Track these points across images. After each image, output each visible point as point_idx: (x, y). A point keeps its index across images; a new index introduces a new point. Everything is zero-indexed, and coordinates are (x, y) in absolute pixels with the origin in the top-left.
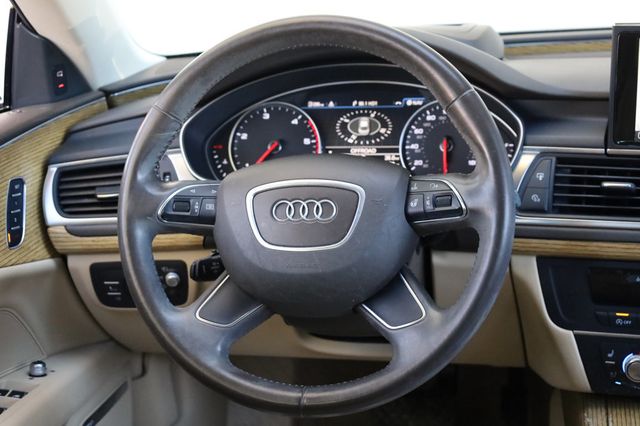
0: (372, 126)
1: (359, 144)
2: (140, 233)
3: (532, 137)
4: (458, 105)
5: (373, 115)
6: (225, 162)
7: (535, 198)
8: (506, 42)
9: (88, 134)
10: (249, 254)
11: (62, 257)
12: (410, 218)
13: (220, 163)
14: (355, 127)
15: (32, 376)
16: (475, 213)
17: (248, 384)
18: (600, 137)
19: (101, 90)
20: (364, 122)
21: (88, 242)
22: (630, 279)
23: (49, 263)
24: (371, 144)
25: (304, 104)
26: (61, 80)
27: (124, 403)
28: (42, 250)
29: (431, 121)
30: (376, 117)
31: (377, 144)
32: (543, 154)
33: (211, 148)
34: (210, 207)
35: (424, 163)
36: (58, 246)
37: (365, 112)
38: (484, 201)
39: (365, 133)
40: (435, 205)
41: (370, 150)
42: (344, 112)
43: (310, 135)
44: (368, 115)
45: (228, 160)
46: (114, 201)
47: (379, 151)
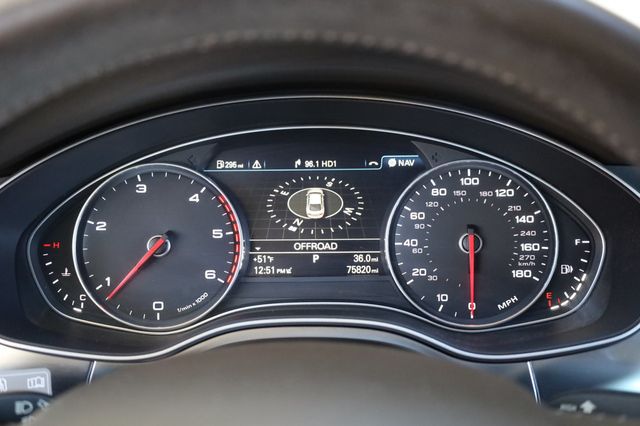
0: (329, 203)
1: (307, 235)
5: (330, 184)
6: (66, 274)
13: (58, 275)
20: (315, 196)
24: (328, 234)
25: (209, 166)
29: (438, 198)
30: (335, 187)
31: (338, 234)
33: (41, 250)
35: (430, 273)
37: (317, 179)
39: (318, 214)
41: (327, 246)
42: (280, 179)
44: (321, 184)
45: (72, 270)
47: (342, 246)
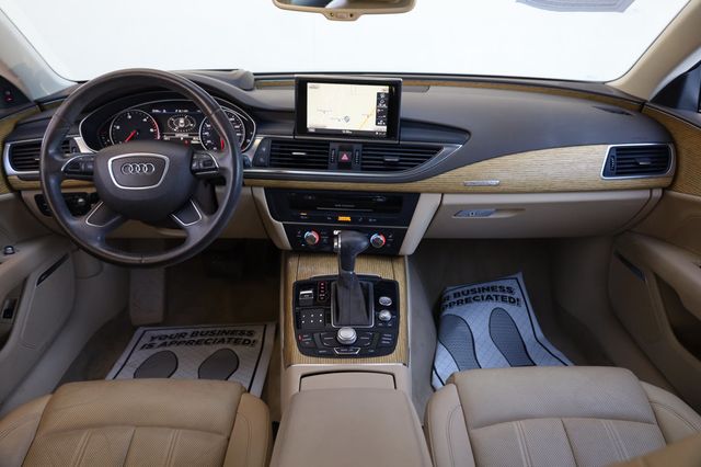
0: (186, 122)
1: (179, 132)
2: (52, 181)
3: (261, 130)
4: (213, 116)
5: (186, 117)
6: (108, 141)
7: (262, 160)
8: (256, 80)
9: (30, 125)
10: (111, 191)
11: (18, 192)
12: (193, 172)
13: (106, 141)
14: (177, 123)
15: (6, 254)
16: (223, 169)
17: (114, 254)
18: (291, 131)
19: (36, 101)
20: (182, 121)
21: (32, 183)
22: (306, 197)
23: (10, 195)
24: (185, 132)
25: (149, 111)
26: (9, 97)
27: (69, 262)
28: (5, 188)
30: (188, 118)
31: (189, 132)
32: (265, 138)
33: (100, 133)
34: (90, 167)
36: (14, 186)
37: (182, 115)
38: (228, 163)
39: (182, 126)
40: (204, 165)
41: (185, 135)
42: (171, 115)
43: (154, 127)
44: (184, 117)
45: (110, 140)
46: (38, 163)
47: (189, 135)
